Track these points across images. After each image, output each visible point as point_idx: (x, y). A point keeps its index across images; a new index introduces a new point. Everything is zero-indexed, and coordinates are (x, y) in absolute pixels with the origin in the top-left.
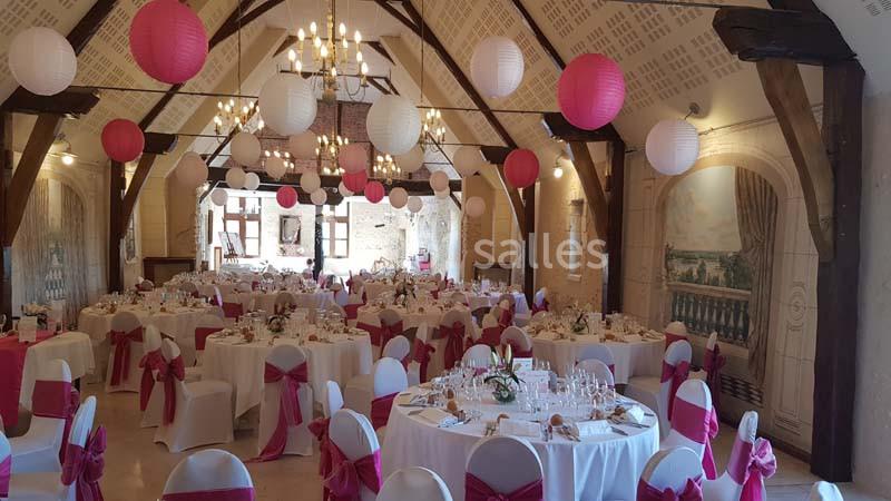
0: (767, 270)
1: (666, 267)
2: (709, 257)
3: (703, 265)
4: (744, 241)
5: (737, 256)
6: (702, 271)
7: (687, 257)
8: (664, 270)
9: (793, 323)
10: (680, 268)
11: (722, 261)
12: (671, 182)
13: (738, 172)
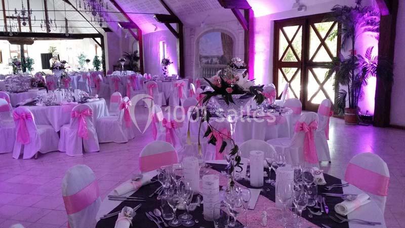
1: (200, 60)
2: (214, 57)
3: (212, 59)
4: (224, 52)
5: (222, 57)
6: (212, 61)
7: (206, 57)
8: (199, 62)
10: (205, 61)
11: (218, 58)
12: (201, 36)
13: (222, 33)
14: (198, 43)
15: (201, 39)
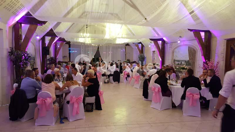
0: (194, 63)
1: (174, 63)
2: (183, 61)
4: (190, 58)
5: (188, 61)
6: (181, 63)
7: (178, 61)
8: (173, 63)
9: (198, 71)
10: (177, 63)
11: (185, 61)
12: (175, 48)
13: (189, 47)
14: (173, 52)
15: (175, 50)
